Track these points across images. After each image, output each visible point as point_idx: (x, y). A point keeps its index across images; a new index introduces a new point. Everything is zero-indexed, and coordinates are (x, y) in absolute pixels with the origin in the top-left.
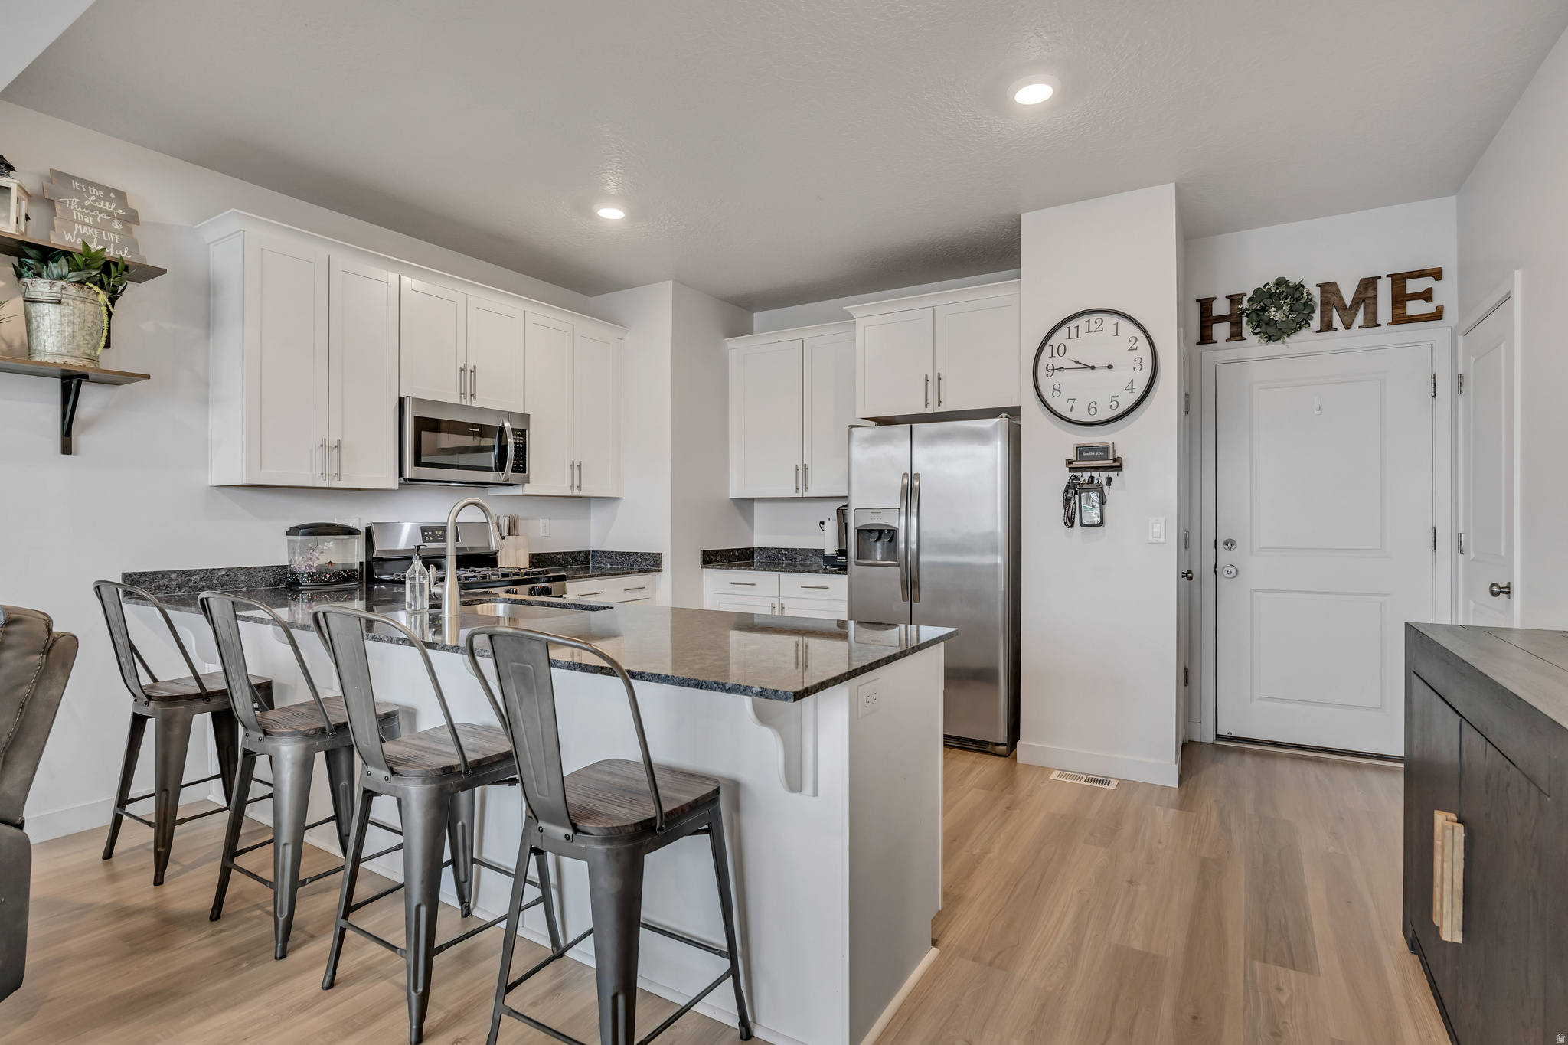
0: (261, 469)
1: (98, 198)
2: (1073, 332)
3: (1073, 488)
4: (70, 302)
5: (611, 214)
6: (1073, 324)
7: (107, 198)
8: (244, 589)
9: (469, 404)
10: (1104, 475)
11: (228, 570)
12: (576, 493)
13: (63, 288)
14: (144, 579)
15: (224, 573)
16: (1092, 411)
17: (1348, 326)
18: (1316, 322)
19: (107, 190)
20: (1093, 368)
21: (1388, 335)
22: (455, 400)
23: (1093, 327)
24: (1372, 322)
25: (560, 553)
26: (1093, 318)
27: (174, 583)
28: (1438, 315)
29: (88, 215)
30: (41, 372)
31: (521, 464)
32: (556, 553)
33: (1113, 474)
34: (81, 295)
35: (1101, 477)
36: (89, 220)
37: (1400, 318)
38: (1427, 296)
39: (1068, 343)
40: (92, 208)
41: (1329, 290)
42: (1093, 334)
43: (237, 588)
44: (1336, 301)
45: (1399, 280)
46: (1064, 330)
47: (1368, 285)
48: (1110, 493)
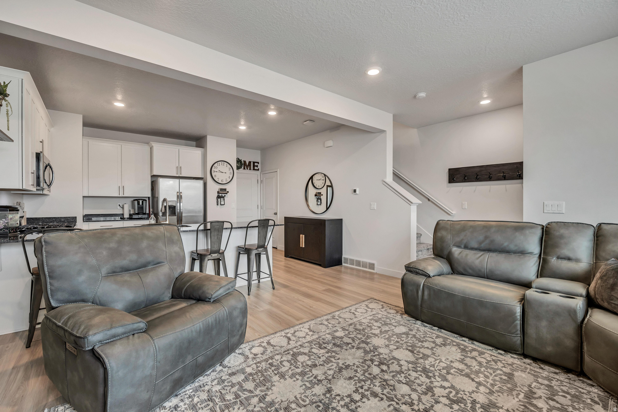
2: (219, 164)
3: (219, 197)
6: (219, 163)
10: (224, 194)
16: (222, 181)
17: (247, 169)
18: (243, 167)
20: (223, 172)
21: (252, 172)
23: (222, 164)
24: (250, 169)
26: (222, 162)
28: (258, 170)
33: (226, 194)
35: (223, 195)
37: (254, 169)
38: (257, 166)
39: (218, 166)
41: (245, 161)
42: (222, 165)
44: (246, 164)
45: (254, 163)
46: (217, 163)
47: (250, 162)
48: (225, 198)
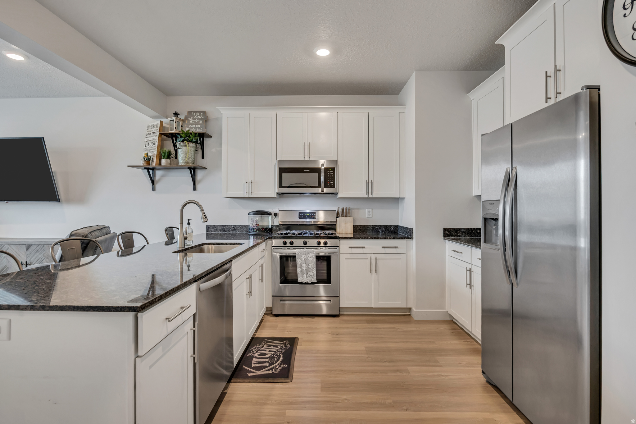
0: (227, 192)
1: (198, 115)
4: (182, 147)
5: (323, 52)
7: (200, 115)
8: (239, 232)
9: (308, 160)
11: (234, 226)
12: (370, 196)
13: (180, 144)
14: (211, 227)
15: (233, 226)
19: (200, 112)
22: (302, 159)
25: (378, 226)
27: (219, 229)
29: (193, 121)
30: (182, 168)
31: (332, 184)
32: (375, 226)
34: (184, 145)
36: (194, 123)
40: (195, 119)
43: (236, 232)
